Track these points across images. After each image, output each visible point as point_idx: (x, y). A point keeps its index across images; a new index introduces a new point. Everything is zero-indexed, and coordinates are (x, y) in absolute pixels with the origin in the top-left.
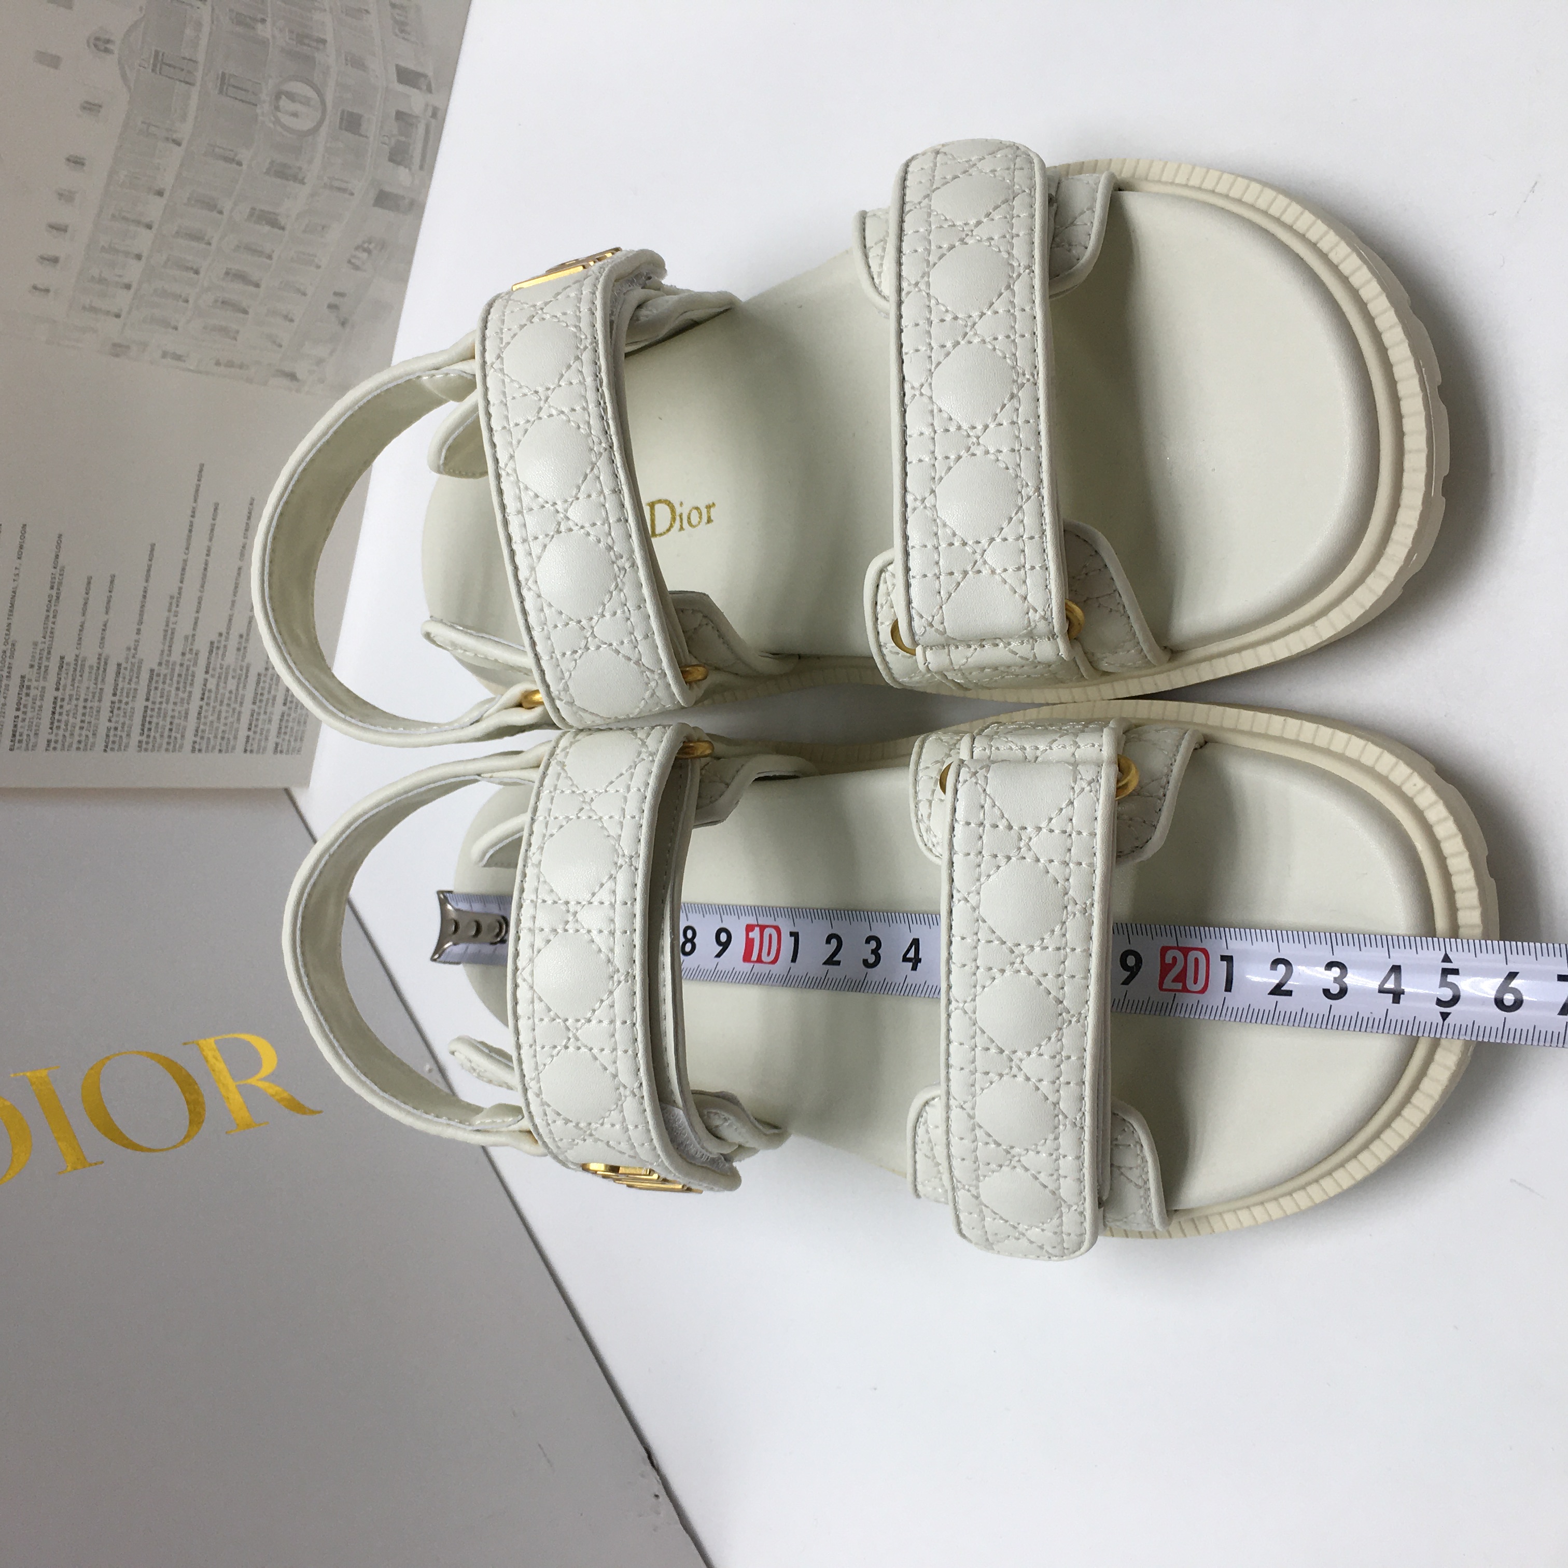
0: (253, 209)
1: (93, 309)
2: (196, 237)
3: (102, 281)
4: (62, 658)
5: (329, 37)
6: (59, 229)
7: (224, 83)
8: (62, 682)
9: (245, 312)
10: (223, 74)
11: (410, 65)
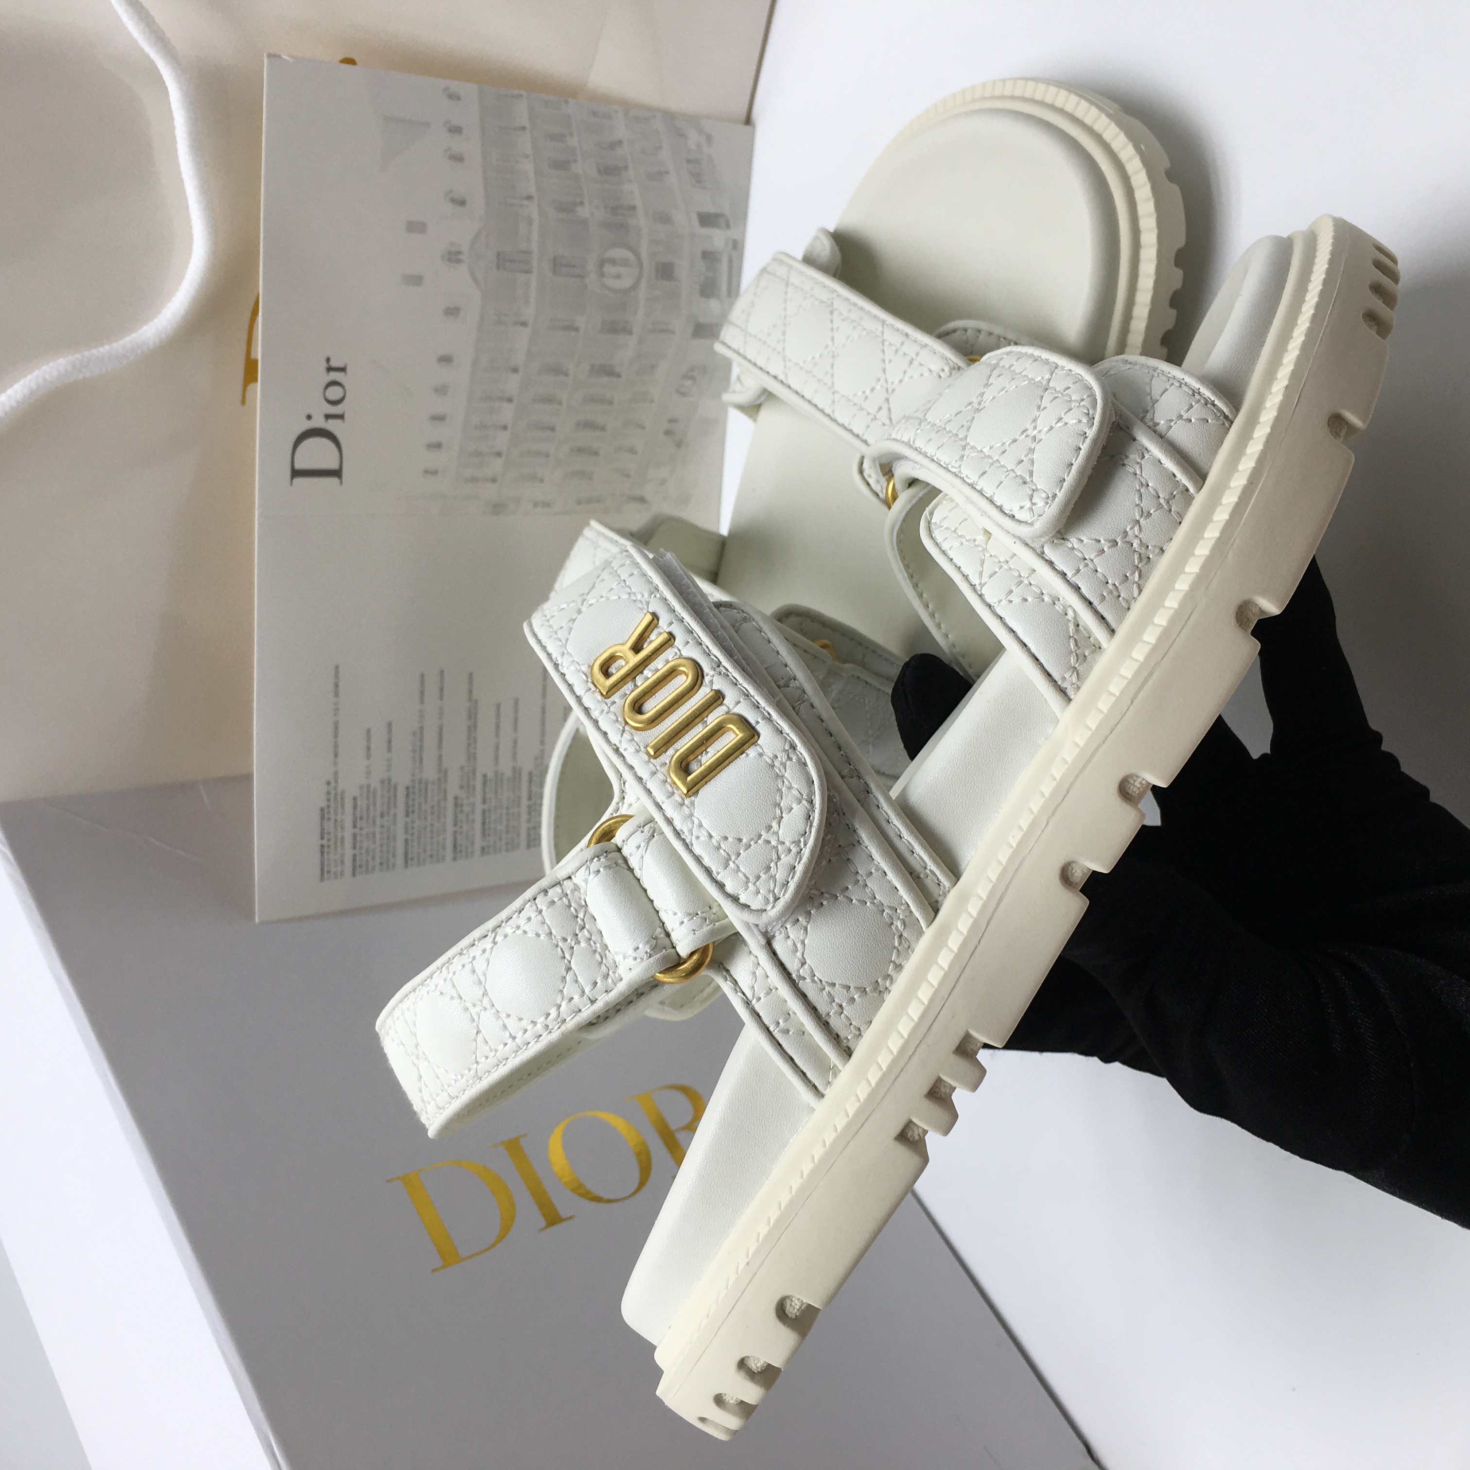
0: (593, 366)
1: (474, 480)
2: (549, 400)
3: (478, 454)
4: (485, 776)
5: (639, 203)
6: (439, 418)
7: (557, 264)
8: (488, 795)
9: (596, 454)
10: (555, 258)
11: (710, 208)
